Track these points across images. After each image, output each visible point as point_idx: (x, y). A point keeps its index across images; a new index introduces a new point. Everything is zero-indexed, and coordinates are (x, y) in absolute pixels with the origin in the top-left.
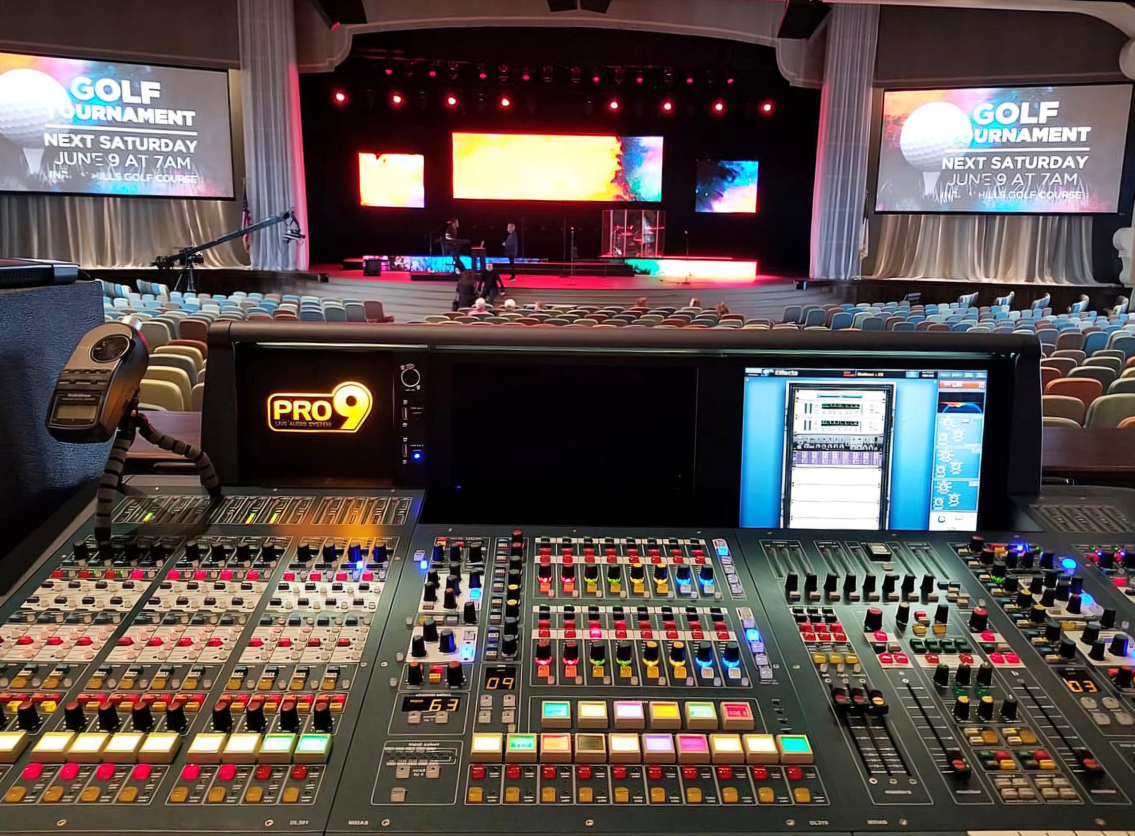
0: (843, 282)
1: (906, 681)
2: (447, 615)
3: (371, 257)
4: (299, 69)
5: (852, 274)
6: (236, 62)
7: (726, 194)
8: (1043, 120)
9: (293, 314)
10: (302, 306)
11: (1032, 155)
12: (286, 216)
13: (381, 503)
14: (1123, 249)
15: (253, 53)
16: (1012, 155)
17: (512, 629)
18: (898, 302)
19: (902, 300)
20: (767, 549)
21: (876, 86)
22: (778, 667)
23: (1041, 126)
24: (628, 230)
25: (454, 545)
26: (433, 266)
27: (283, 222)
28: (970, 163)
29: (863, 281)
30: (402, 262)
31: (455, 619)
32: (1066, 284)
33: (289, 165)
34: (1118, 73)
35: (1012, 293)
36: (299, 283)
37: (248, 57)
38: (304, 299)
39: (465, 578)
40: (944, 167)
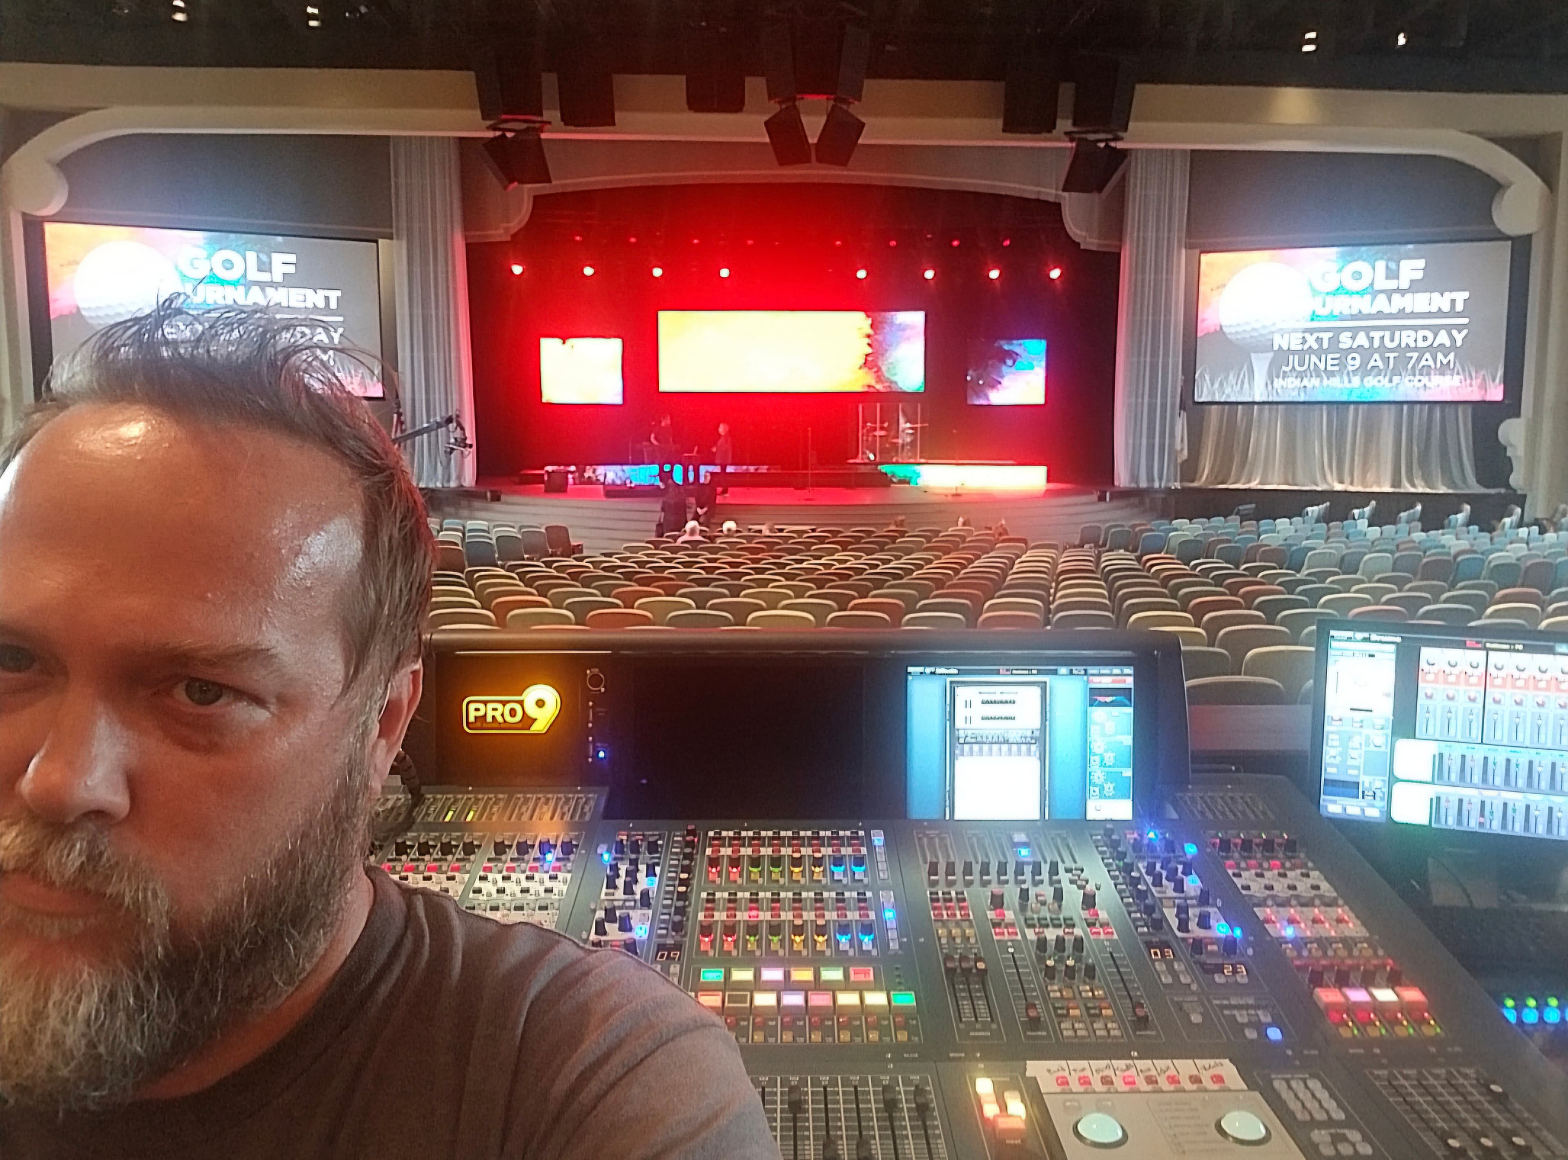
0: (1157, 491)
1: (1011, 950)
2: (625, 901)
3: (555, 468)
4: (466, 238)
5: (1168, 481)
6: (388, 230)
7: (1005, 381)
8: (1404, 284)
9: (456, 544)
10: (467, 535)
11: (1392, 329)
12: (449, 420)
13: (568, 800)
14: (1511, 445)
15: (410, 220)
16: (1367, 330)
17: (682, 911)
18: (1225, 517)
19: (1230, 514)
20: (919, 839)
21: (1189, 247)
22: (905, 940)
23: (1402, 292)
24: (882, 428)
25: (634, 839)
26: (633, 478)
27: (444, 429)
28: (1311, 341)
29: (1184, 489)
30: (594, 471)
31: (632, 904)
32: (1443, 490)
33: (453, 355)
34: (1492, 228)
35: (1373, 503)
36: (464, 503)
37: (403, 225)
38: (470, 524)
39: (643, 868)
40: (1276, 348)
